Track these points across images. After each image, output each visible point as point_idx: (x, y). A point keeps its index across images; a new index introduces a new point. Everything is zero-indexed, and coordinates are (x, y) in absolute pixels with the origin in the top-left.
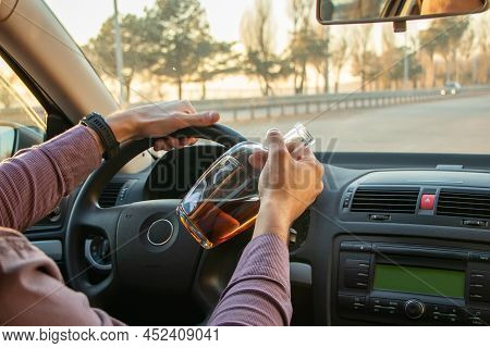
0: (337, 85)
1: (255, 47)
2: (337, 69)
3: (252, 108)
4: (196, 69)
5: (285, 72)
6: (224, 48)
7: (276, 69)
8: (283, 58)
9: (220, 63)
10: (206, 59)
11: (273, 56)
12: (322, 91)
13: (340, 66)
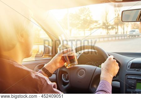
0: (127, 32)
1: (105, 21)
2: (127, 27)
3: (104, 38)
4: (89, 27)
5: (113, 28)
6: (96, 22)
7: (110, 27)
8: (112, 24)
9: (95, 26)
10: (92, 25)
11: (109, 24)
12: (122, 33)
13: (128, 27)
